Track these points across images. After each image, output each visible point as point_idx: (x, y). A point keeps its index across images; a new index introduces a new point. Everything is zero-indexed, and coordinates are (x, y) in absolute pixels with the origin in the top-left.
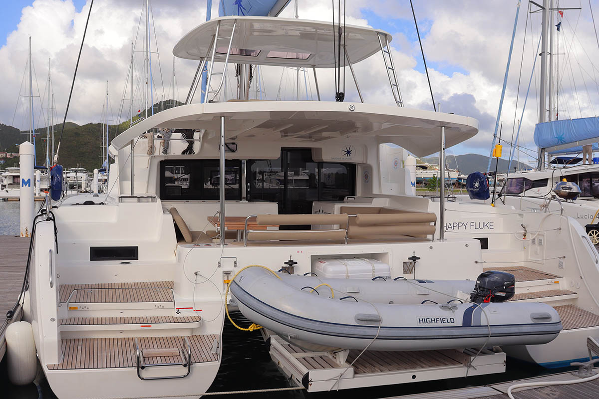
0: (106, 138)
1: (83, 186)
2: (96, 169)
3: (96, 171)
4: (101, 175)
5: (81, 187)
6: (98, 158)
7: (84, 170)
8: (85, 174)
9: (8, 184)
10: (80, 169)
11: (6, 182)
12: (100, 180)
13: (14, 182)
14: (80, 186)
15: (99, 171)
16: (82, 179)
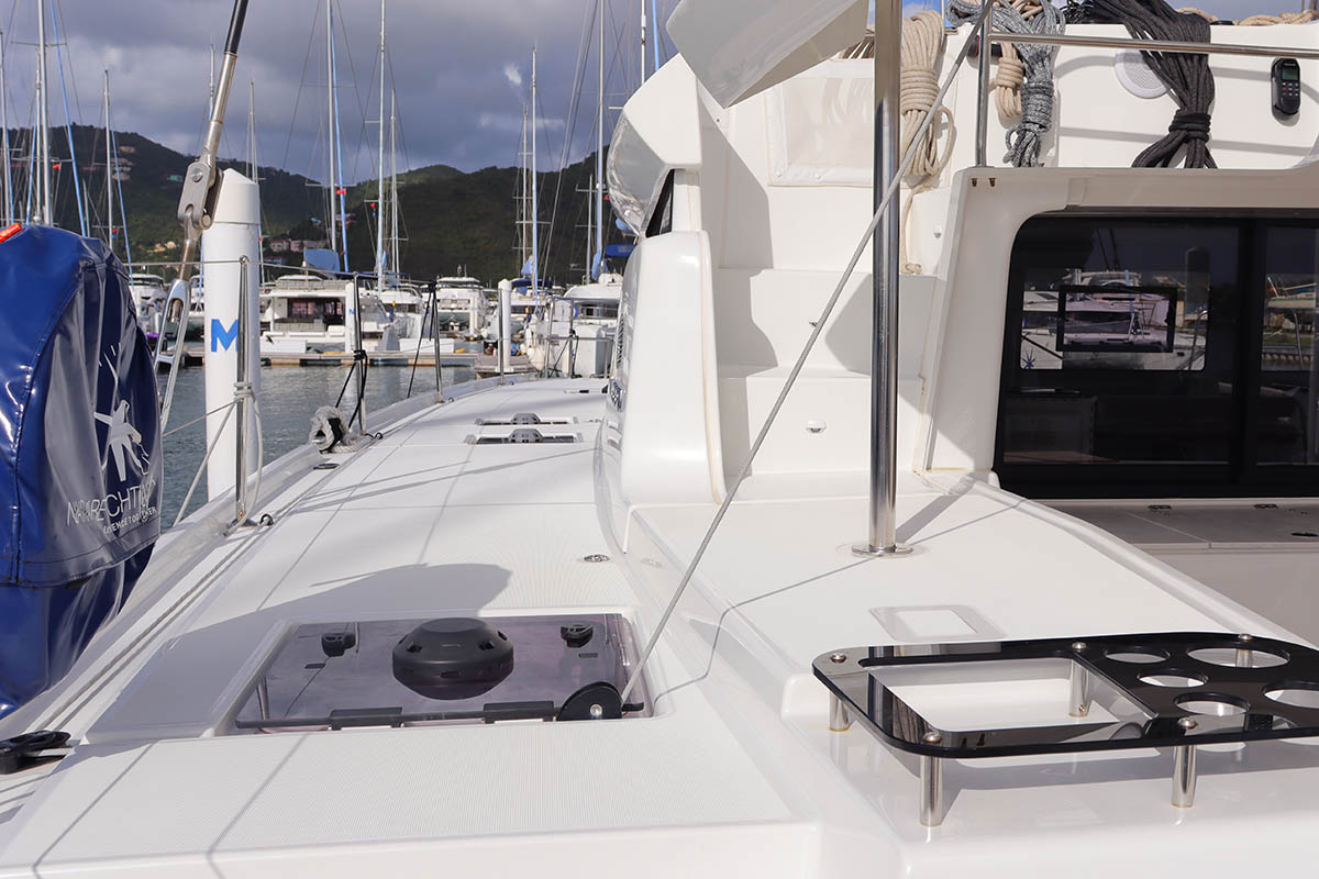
0: (531, 200)
1: (473, 324)
2: (505, 281)
3: (504, 284)
4: (519, 294)
5: (468, 327)
6: (511, 253)
7: (476, 283)
8: (477, 294)
9: (276, 321)
10: (465, 279)
11: (269, 316)
12: (515, 310)
13: (290, 314)
14: (464, 325)
15: (515, 285)
16: (471, 305)
